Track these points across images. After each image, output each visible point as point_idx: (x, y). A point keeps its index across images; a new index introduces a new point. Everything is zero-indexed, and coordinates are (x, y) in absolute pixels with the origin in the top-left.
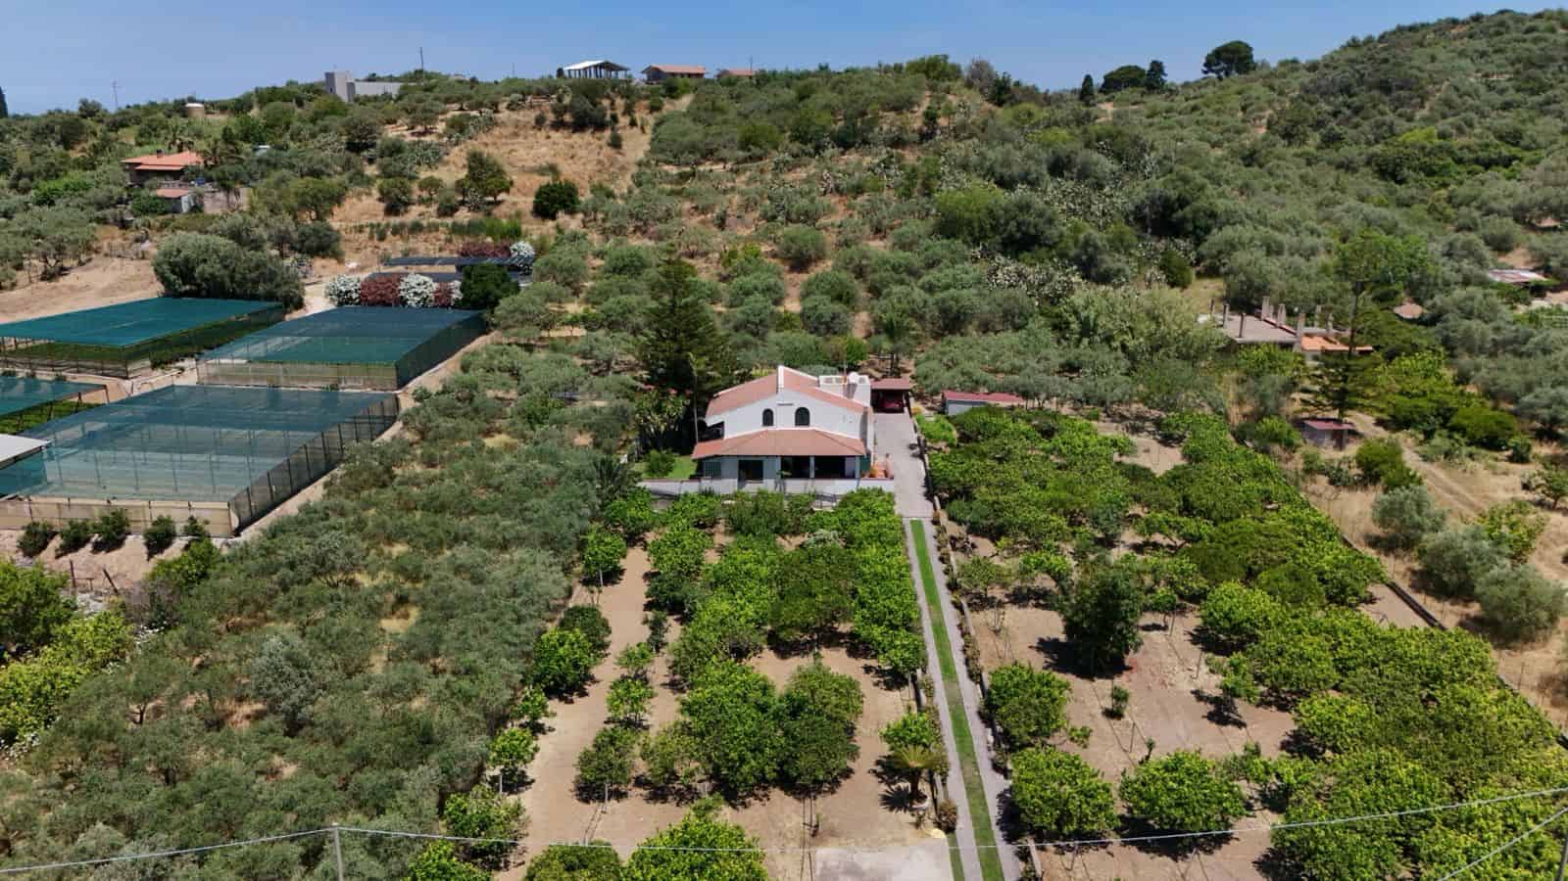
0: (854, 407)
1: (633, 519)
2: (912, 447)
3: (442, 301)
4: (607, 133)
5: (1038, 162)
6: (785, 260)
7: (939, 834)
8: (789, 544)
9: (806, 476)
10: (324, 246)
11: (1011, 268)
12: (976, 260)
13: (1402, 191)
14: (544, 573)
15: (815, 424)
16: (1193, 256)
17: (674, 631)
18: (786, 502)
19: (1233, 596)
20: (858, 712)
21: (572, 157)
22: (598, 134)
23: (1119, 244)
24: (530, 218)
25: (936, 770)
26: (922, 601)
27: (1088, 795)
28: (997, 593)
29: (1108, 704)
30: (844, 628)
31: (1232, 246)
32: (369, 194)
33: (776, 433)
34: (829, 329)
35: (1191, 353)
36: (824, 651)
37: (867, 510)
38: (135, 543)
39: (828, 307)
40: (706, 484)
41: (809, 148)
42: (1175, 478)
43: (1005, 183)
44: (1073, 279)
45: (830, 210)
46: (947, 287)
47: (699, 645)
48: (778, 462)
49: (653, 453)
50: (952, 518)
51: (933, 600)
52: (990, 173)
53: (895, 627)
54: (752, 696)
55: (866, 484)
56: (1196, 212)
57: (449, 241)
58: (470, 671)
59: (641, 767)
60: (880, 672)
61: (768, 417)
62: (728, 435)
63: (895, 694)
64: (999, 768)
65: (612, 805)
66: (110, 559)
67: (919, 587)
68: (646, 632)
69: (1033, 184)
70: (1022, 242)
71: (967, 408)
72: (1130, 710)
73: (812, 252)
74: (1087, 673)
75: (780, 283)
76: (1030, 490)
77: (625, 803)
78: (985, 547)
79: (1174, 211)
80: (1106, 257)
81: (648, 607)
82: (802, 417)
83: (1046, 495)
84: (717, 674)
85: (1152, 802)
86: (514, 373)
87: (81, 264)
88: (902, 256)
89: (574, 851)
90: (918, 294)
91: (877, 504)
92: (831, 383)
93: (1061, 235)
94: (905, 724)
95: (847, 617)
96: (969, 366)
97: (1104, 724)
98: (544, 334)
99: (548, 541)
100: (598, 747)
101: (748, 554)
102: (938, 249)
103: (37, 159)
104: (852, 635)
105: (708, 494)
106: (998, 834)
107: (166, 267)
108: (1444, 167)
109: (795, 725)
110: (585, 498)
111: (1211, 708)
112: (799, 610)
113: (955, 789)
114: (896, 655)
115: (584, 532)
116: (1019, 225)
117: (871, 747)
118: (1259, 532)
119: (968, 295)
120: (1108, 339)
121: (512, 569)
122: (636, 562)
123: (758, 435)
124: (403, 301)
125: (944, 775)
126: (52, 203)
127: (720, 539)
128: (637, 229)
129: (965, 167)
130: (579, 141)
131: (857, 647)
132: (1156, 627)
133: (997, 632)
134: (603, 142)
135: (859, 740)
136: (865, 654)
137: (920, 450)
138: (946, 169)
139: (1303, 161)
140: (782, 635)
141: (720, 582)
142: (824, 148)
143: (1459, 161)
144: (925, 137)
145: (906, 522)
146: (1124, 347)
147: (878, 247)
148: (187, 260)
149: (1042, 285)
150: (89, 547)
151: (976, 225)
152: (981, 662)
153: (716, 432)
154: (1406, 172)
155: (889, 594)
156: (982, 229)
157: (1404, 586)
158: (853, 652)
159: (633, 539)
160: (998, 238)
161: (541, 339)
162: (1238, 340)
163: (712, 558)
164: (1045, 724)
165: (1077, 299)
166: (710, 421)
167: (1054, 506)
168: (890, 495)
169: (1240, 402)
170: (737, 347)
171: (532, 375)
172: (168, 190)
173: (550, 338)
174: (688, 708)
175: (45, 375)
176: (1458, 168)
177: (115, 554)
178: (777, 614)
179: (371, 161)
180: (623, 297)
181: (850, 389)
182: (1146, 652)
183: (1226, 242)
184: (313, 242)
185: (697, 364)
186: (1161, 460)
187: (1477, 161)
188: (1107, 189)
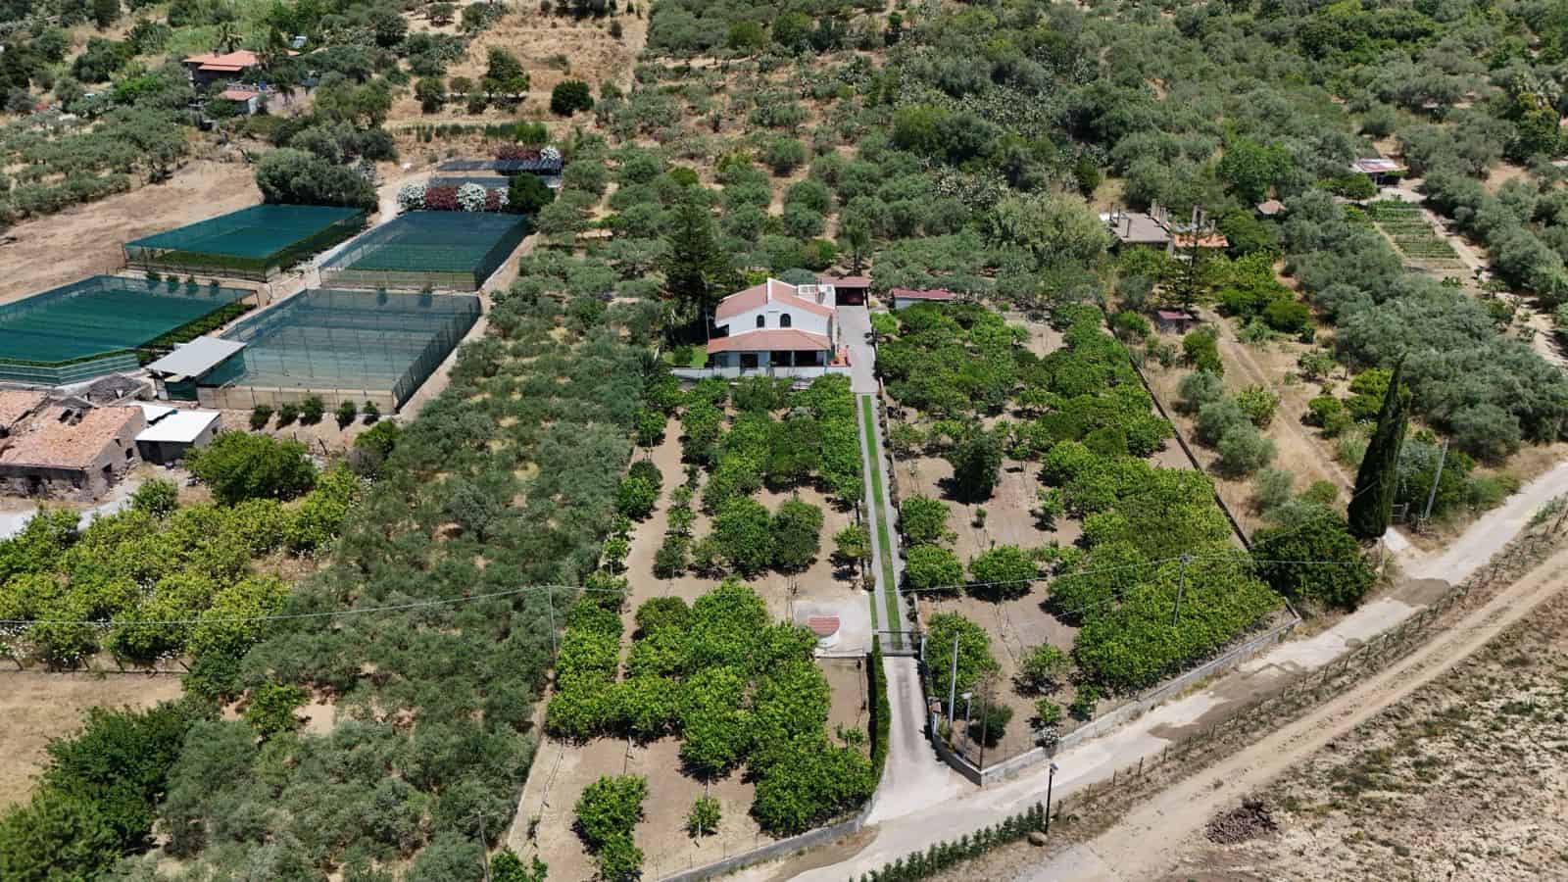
0: (823, 312)
1: (669, 399)
2: (867, 335)
3: (491, 207)
4: (607, 19)
5: (983, 72)
6: (770, 165)
7: (865, 593)
8: (777, 416)
9: (788, 364)
10: (381, 150)
11: (953, 178)
12: (925, 169)
13: (1319, 67)
14: (616, 439)
15: (795, 325)
16: (1105, 159)
17: (704, 478)
18: (774, 385)
19: (1073, 451)
20: (820, 526)
21: (579, 48)
22: (598, 21)
23: (1040, 155)
24: (548, 114)
25: (866, 558)
26: (866, 455)
27: (948, 569)
28: (915, 448)
29: (975, 519)
30: (814, 473)
31: (1135, 152)
32: (407, 93)
33: (766, 333)
34: (806, 232)
35: (1086, 254)
36: (800, 489)
37: (831, 390)
38: (329, 419)
39: (806, 214)
40: (717, 371)
41: (789, 49)
42: (1050, 362)
43: (955, 92)
44: (1001, 188)
45: (806, 117)
46: (900, 197)
47: (722, 487)
48: (769, 355)
49: (679, 347)
50: (888, 393)
51: (873, 453)
52: (942, 84)
53: (845, 474)
54: (756, 517)
55: (831, 370)
56: (1108, 121)
57: (485, 142)
58: (582, 504)
59: (691, 559)
60: (836, 501)
61: (761, 321)
62: (733, 333)
63: (845, 515)
64: (902, 557)
65: (676, 580)
66: (313, 430)
67: (864, 447)
68: (686, 478)
69: (977, 92)
70: (962, 152)
71: (910, 303)
72: (987, 522)
73: (793, 160)
74: (965, 501)
75: (766, 189)
76: (946, 373)
77: (684, 579)
78: (912, 414)
79: (1092, 118)
80: (1029, 168)
81: (685, 460)
82: (785, 320)
83: (957, 377)
84: (734, 504)
85: (983, 572)
86: (563, 275)
87: (179, 167)
88: (866, 164)
89: (662, 600)
90: (878, 204)
91: (837, 385)
92: (805, 292)
93: (995, 147)
94: (847, 533)
95: (815, 466)
96: (913, 267)
97: (971, 531)
98: (579, 235)
99: (615, 418)
100: (666, 547)
101: (750, 425)
102: (894, 160)
103: (94, 49)
104: (818, 478)
105: (719, 378)
106: (898, 591)
107: (267, 179)
108: (1360, 42)
109: (783, 534)
110: (635, 384)
111: (1038, 520)
112: (784, 463)
113: (877, 569)
114: (846, 491)
115: (637, 409)
116: (960, 139)
117: (827, 547)
118: (1094, 404)
119: (916, 205)
120: (1023, 242)
121: (595, 437)
122: (673, 429)
123: (753, 334)
124: (461, 207)
125: (870, 562)
126: (131, 103)
127: (729, 412)
128: (644, 129)
129: (922, 76)
130: (584, 31)
131: (822, 486)
132: (1017, 470)
133: (913, 474)
134: (605, 30)
135: (821, 543)
136: (826, 490)
137: (873, 338)
138: (906, 77)
139: (1241, 32)
140: (774, 479)
141: (731, 445)
142: (804, 49)
143: (1375, 35)
144: (891, 39)
145: (859, 398)
146: (1034, 249)
147: (847, 153)
148: (284, 173)
149: (976, 192)
150: (298, 422)
151: (926, 139)
152: (899, 495)
153: (723, 332)
154: (1327, 46)
155: (842, 452)
156: (930, 141)
157: (1186, 439)
158: (819, 489)
159: (669, 412)
160: (943, 150)
161: (578, 240)
162: (1125, 240)
163: (725, 427)
164: (931, 534)
165: (1001, 207)
166: (719, 324)
167: (960, 386)
168: (848, 379)
169: (1117, 294)
170: (733, 250)
171: (578, 278)
172: (234, 92)
173: (583, 239)
174: (716, 525)
175: (202, 281)
176: (1372, 43)
177: (316, 427)
178: (769, 465)
179: (401, 55)
180: (640, 205)
181: (821, 297)
182: (1006, 487)
183: (1131, 149)
184: (374, 148)
185: (708, 280)
186: (1045, 342)
187: (1392, 34)
188: (1040, 95)
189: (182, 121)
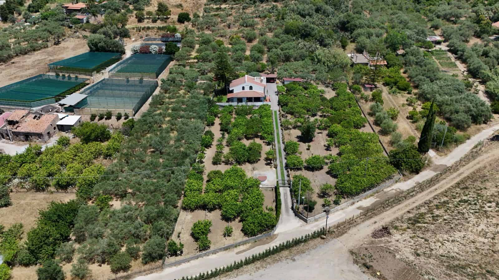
0: (262, 85)
1: (216, 112)
2: (276, 92)
3: (160, 52)
5: (312, 10)
6: (246, 39)
7: (274, 169)
8: (248, 117)
9: (252, 101)
10: (125, 34)
11: (302, 43)
12: (294, 40)
13: (419, 6)
14: (199, 123)
15: (254, 89)
16: (350, 37)
17: (227, 136)
18: (248, 107)
19: (337, 127)
20: (261, 150)
21: (186, 1)
23: (330, 36)
24: (177, 23)
25: (275, 159)
26: (275, 129)
27: (299, 162)
28: (290, 126)
29: (307, 147)
30: (259, 134)
31: (359, 35)
32: (133, 16)
33: (245, 92)
34: (257, 60)
35: (343, 67)
36: (256, 139)
37: (265, 109)
38: (114, 118)
39: (257, 55)
40: (230, 103)
41: (252, 2)
42: (331, 100)
43: (303, 16)
44: (317, 46)
45: (257, 24)
46: (286, 49)
47: (232, 138)
48: (246, 99)
49: (218, 96)
50: (282, 110)
51: (277, 128)
52: (299, 14)
53: (269, 134)
54: (242, 147)
55: (265, 103)
56: (351, 25)
57: (158, 32)
58: (191, 143)
59: (223, 159)
60: (266, 143)
61: (243, 88)
62: (235, 92)
63: (269, 146)
64: (286, 159)
65: (219, 165)
67: (275, 126)
68: (221, 136)
69: (310, 16)
70: (305, 35)
71: (289, 82)
72: (311, 148)
73: (253, 37)
74: (305, 142)
75: (245, 47)
76: (299, 104)
77: (221, 165)
78: (289, 116)
79: (346, 24)
80: (326, 40)
81: (221, 130)
82: (251, 88)
83: (303, 105)
84: (236, 143)
85: (309, 163)
86: (183, 74)
87: (63, 40)
88: (276, 39)
89: (215, 171)
90: (279, 51)
91: (267, 108)
92: (257, 79)
93: (316, 34)
94: (269, 152)
95: (260, 132)
96: (290, 71)
97: (306, 151)
98: (187, 61)
99: (200, 118)
100: (216, 156)
101: (240, 120)
102: (284, 38)
104: (261, 136)
105: (231, 106)
106: (284, 169)
107: (90, 44)
109: (250, 152)
110: (206, 107)
111: (326, 148)
112: (251, 131)
113: (278, 162)
114: (269, 139)
115: (206, 115)
116: (305, 31)
117: (264, 156)
118: (344, 113)
119: (291, 52)
120: (324, 63)
121: (194, 124)
122: (217, 121)
123: (241, 92)
124: (151, 52)
125: (276, 160)
126: (47, 19)
127: (234, 116)
128: (207, 28)
129: (293, 11)
131: (262, 138)
132: (320, 133)
133: (289, 134)
135: (262, 155)
136: (263, 139)
137: (278, 93)
138: (288, 11)
140: (248, 136)
141: (235, 126)
142: (256, 2)
145: (273, 111)
146: (328, 65)
147: (270, 35)
148: (96, 42)
149: (310, 48)
150: (104, 119)
151: (294, 31)
152: (285, 140)
153: (232, 92)
155: (268, 128)
156: (296, 32)
157: (371, 123)
158: (261, 139)
159: (216, 116)
160: (300, 34)
161: (187, 63)
162: (355, 62)
163: (233, 120)
164: (294, 152)
165: (317, 52)
166: (231, 89)
167: (304, 108)
168: (270, 106)
169: (352, 79)
170: (235, 66)
171: (187, 75)
172: (79, 16)
173: (189, 63)
174: (230, 149)
175: (73, 76)
177: (110, 120)
178: (246, 132)
179: (130, 4)
180: (206, 52)
181: (262, 81)
182: (317, 138)
183: (358, 34)
184: (123, 34)
185: (227, 75)
186: (330, 94)
188: (330, 17)
189: (63, 25)
